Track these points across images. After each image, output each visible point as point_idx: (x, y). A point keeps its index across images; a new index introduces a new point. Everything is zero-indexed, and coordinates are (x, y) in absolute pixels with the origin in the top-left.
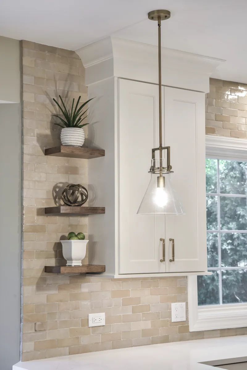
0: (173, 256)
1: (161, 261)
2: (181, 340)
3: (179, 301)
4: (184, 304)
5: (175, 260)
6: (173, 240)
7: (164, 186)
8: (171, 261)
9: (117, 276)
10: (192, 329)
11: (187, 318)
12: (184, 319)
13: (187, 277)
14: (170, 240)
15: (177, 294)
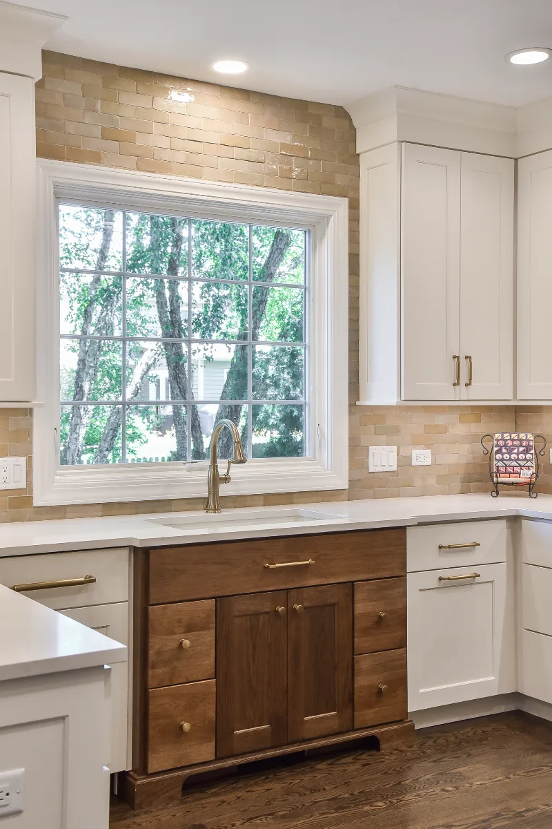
2: (14, 520)
3: (13, 455)
4: (23, 461)
10: (38, 502)
11: (29, 484)
12: (23, 485)
15: (8, 444)
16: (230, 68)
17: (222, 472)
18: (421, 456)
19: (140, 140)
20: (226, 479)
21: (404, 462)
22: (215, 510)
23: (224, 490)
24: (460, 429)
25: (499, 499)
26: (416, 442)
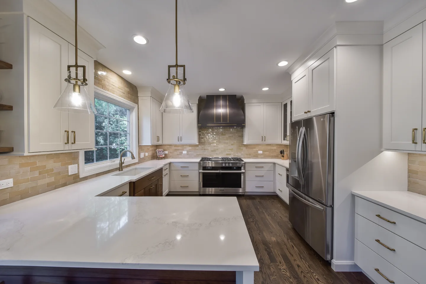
0: (75, 141)
1: (66, 143)
2: (74, 183)
3: (74, 164)
4: (77, 165)
5: (76, 143)
6: (74, 132)
7: (79, 92)
8: (72, 143)
9: (26, 154)
10: (81, 176)
11: (78, 172)
12: (77, 172)
13: (78, 152)
14: (72, 132)
15: (72, 161)
16: (127, 73)
17: (123, 161)
18: (147, 154)
19: (103, 82)
20: (123, 163)
21: (145, 155)
22: (122, 170)
23: (123, 165)
24: (151, 149)
25: (160, 160)
26: (146, 152)
